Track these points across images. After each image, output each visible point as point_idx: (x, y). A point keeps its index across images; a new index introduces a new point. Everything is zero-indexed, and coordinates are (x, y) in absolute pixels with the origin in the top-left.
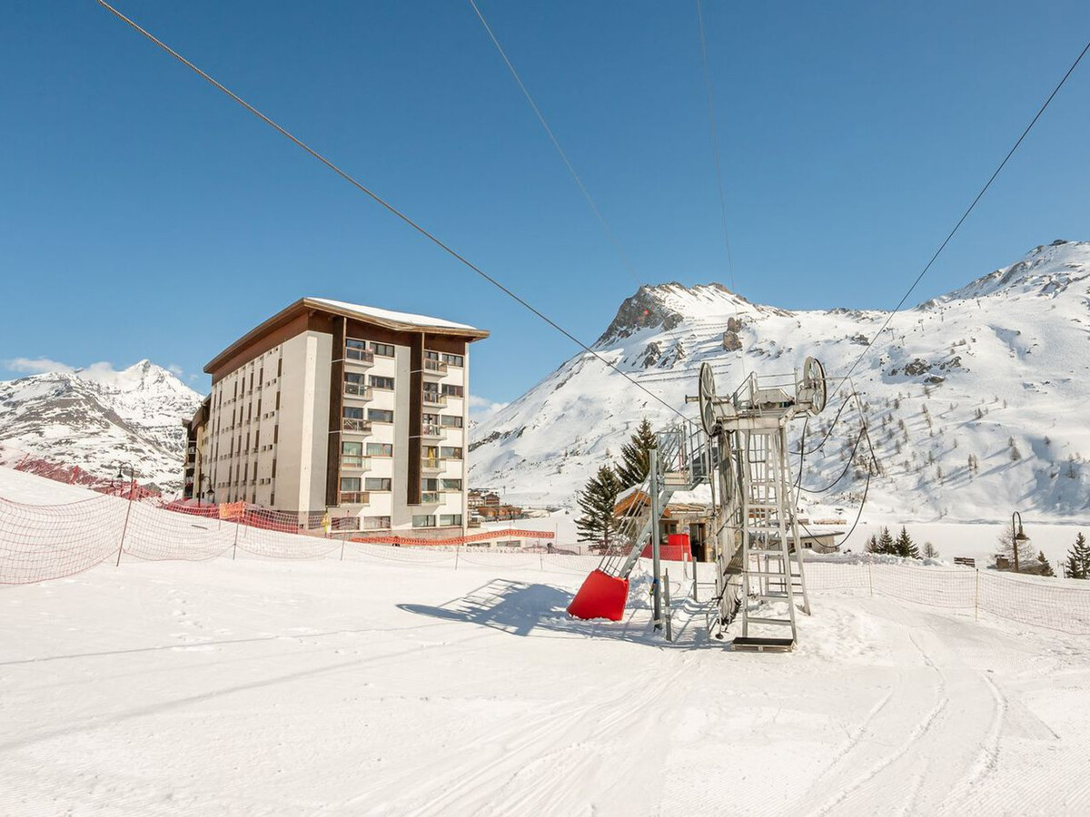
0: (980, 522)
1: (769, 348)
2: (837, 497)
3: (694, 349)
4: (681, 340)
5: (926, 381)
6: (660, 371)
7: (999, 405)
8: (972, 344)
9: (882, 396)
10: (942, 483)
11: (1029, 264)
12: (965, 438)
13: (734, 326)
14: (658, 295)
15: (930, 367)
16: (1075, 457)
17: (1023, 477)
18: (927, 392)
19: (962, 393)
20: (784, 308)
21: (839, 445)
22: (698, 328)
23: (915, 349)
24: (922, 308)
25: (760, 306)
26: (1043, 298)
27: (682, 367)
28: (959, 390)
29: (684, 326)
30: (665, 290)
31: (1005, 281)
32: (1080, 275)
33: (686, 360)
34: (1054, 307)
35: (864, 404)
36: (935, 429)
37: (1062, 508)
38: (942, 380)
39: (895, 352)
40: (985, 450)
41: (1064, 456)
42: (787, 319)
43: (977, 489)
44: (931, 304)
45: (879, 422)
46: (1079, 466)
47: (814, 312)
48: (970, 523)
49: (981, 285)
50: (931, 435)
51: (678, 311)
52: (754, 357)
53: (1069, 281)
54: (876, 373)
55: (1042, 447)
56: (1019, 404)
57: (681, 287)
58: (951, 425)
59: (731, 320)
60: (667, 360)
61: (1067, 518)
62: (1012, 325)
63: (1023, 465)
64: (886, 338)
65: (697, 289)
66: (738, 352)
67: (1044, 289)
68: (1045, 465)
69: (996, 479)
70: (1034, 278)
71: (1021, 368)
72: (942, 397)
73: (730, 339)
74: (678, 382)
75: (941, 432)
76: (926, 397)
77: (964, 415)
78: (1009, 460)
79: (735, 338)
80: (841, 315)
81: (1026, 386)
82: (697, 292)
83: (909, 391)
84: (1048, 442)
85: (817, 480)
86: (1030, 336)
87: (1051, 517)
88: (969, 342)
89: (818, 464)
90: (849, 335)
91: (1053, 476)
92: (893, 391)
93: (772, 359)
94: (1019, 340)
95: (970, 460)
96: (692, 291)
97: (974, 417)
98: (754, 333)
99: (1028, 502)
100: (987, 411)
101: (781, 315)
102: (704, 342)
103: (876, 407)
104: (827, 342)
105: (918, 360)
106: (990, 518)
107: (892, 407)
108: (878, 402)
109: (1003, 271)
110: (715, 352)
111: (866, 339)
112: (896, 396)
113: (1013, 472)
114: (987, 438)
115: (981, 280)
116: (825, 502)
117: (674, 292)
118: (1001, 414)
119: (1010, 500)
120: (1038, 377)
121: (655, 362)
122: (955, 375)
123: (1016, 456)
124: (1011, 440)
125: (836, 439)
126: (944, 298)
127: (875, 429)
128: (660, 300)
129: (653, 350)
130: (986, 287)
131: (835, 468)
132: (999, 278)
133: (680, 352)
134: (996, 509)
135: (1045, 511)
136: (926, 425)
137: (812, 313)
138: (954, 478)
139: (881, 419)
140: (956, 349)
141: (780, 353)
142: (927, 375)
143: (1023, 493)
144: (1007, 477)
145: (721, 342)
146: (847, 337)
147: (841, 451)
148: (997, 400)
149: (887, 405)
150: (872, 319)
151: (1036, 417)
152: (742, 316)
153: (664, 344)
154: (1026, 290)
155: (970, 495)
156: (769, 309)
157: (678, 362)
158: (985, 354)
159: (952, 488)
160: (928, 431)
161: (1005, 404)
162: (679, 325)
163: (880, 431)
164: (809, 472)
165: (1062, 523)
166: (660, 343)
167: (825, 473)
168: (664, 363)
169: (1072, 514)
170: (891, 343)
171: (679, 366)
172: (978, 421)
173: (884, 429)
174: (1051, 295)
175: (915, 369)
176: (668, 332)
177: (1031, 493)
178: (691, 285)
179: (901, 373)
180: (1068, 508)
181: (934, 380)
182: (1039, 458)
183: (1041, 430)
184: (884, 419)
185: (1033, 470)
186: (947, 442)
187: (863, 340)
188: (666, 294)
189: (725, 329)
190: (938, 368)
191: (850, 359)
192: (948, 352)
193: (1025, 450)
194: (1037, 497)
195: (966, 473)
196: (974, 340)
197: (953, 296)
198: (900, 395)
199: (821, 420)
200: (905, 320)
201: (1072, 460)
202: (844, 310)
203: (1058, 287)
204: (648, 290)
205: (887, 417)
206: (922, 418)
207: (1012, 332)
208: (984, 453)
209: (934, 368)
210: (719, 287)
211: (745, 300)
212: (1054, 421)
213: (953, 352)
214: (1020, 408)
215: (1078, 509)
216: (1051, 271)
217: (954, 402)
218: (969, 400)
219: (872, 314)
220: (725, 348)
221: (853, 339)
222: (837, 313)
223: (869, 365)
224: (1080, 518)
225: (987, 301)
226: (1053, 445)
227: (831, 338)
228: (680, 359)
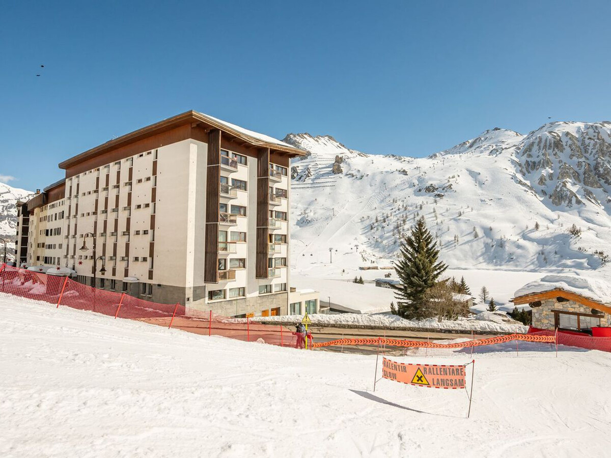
0: (459, 268)
1: (357, 173)
2: (390, 255)
3: (317, 171)
4: (310, 166)
5: (435, 196)
6: (297, 182)
7: (469, 210)
8: (458, 178)
9: (414, 203)
10: (442, 249)
11: (483, 139)
12: (453, 226)
13: (339, 160)
14: (298, 140)
15: (437, 189)
16: (503, 237)
17: (479, 246)
18: (436, 202)
19: (452, 203)
20: (364, 152)
21: (391, 227)
22: (319, 160)
23: (430, 179)
24: (431, 157)
25: (351, 150)
26: (491, 156)
27: (310, 181)
28: (451, 201)
29: (312, 158)
30: (301, 137)
31: (471, 146)
32: (507, 146)
33: (312, 177)
34: (496, 161)
35: (405, 206)
36: (439, 221)
37: (496, 262)
38: (443, 196)
39: (420, 180)
40: (462, 232)
41: (498, 237)
42: (364, 158)
43: (457, 252)
44: (435, 156)
45: (412, 216)
46: (505, 242)
47: (378, 155)
48: (454, 269)
49: (461, 148)
50: (437, 224)
51: (308, 149)
52: (349, 178)
53: (503, 149)
54: (411, 190)
55: (488, 231)
56: (478, 210)
57: (310, 136)
58: (446, 220)
59: (337, 156)
60: (302, 176)
61: (498, 267)
62: (477, 170)
63: (479, 240)
64: (417, 172)
65: (318, 138)
66: (340, 175)
67: (491, 152)
68: (489, 241)
69: (467, 247)
70: (485, 146)
71: (480, 191)
72: (443, 204)
73: (336, 167)
74: (308, 189)
75: (442, 222)
76: (435, 204)
77: (453, 214)
78: (473, 238)
79: (339, 167)
80: (392, 158)
81: (482, 201)
82: (318, 140)
83: (426, 200)
84: (491, 229)
85: (380, 245)
86: (485, 175)
87: (491, 267)
88: (456, 176)
89: (381, 237)
90: (399, 169)
91: (493, 246)
92: (419, 200)
93: (358, 180)
94: (479, 177)
95: (455, 237)
96: (316, 139)
97: (458, 215)
98: (349, 165)
99: (481, 259)
100: (463, 212)
101: (362, 156)
102: (322, 168)
103: (410, 208)
104: (387, 172)
105: (432, 184)
106: (463, 267)
107: (419, 209)
108: (411, 206)
109: (470, 141)
110: (328, 174)
111: (406, 172)
112: (421, 203)
113: (475, 244)
114: (463, 226)
115: (460, 145)
116: (384, 257)
117: (306, 139)
118: (469, 214)
119: (472, 258)
120: (487, 197)
121: (295, 178)
122: (449, 193)
123: (476, 236)
124: (474, 228)
125: (391, 224)
126: (442, 153)
127: (409, 220)
128: (298, 143)
129: (294, 171)
130: (462, 149)
131: (390, 239)
132: (468, 145)
133: (309, 173)
134: (466, 262)
135: (488, 263)
136: (435, 219)
137: (378, 156)
138: (447, 246)
139: (413, 215)
140: (450, 180)
141: (362, 176)
142: (436, 192)
143: (479, 254)
144: (471, 246)
145: (331, 169)
146: (397, 170)
147: (393, 230)
148: (468, 207)
149: (416, 207)
150: (409, 162)
151: (486, 216)
152: (343, 155)
153: (300, 168)
154: (481, 152)
155: (454, 255)
156: (356, 153)
157: (308, 178)
158: (464, 183)
159: (446, 251)
160: (436, 221)
161: (472, 209)
162: (309, 157)
163: (412, 221)
164: (377, 241)
165: (496, 270)
166: (298, 167)
167: (385, 242)
168: (300, 178)
169: (500, 265)
170: (419, 175)
171: (308, 181)
172: (459, 218)
173: (414, 220)
174: (495, 156)
175: (430, 189)
176: (302, 161)
177: (483, 254)
178: (315, 136)
179: (423, 191)
180: (499, 262)
181: (439, 196)
182: (487, 237)
183: (488, 223)
184: (415, 215)
185: (484, 243)
186: (445, 228)
187: (404, 173)
188: (302, 139)
189: (334, 162)
190: (441, 189)
191: (398, 182)
192: (447, 181)
193: (480, 233)
194: (485, 257)
195: (453, 244)
196: (459, 176)
197: (447, 152)
198: (423, 202)
199: (383, 214)
200: (425, 163)
201: (501, 239)
202: (393, 156)
203: (497, 151)
204: (292, 136)
205: (416, 214)
206: (433, 215)
207: (476, 173)
208: (462, 234)
209: (439, 189)
210: (330, 138)
211: (343, 146)
212: (494, 219)
213: (449, 181)
214: (479, 212)
215: (503, 263)
216: (493, 143)
217: (448, 207)
218: (455, 207)
219: (407, 159)
220: (334, 172)
221: (400, 171)
222: (390, 157)
223: (408, 186)
224: (504, 267)
225: (464, 156)
226: (493, 230)
227: (389, 171)
228: (309, 176)
